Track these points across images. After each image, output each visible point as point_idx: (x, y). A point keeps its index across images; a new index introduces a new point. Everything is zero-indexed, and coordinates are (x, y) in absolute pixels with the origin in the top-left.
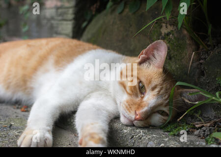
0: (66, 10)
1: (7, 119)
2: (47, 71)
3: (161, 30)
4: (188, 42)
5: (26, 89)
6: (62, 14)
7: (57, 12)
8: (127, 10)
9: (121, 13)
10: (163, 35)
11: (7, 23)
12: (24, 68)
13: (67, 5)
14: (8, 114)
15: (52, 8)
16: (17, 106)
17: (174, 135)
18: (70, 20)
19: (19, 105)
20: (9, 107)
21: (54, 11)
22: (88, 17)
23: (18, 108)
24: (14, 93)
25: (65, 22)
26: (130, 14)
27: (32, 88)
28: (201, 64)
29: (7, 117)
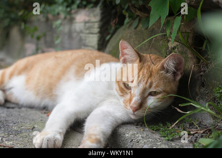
0: (93, 24)
1: (33, 122)
2: (68, 80)
3: (169, 45)
4: (190, 56)
5: (52, 96)
6: (89, 28)
7: (85, 26)
8: (141, 25)
9: (136, 28)
10: (170, 49)
11: (45, 35)
12: (51, 77)
13: (93, 19)
14: (34, 118)
15: (81, 22)
16: (44, 111)
17: (169, 140)
18: (96, 34)
19: (47, 110)
20: (37, 112)
21: (82, 24)
22: (111, 31)
23: (45, 113)
24: (42, 99)
25: (91, 35)
26: (143, 29)
27: (56, 96)
28: (201, 76)
29: (33, 120)
